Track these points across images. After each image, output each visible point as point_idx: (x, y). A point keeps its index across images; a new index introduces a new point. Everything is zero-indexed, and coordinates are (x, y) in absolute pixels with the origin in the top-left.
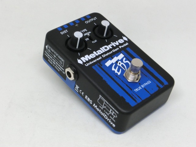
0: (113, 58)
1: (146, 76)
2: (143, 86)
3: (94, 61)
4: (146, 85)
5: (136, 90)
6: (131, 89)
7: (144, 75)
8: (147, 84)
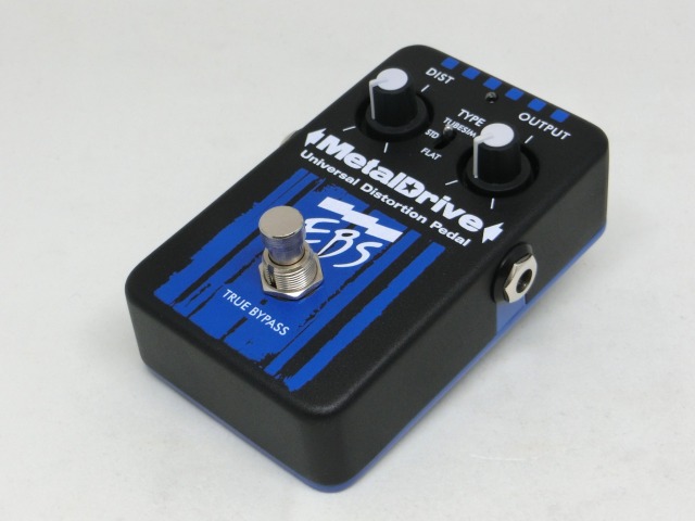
0: (367, 212)
1: (312, 317)
2: (254, 312)
3: (331, 169)
4: (266, 321)
5: (230, 294)
6: (230, 281)
7: (316, 311)
8: (272, 323)
